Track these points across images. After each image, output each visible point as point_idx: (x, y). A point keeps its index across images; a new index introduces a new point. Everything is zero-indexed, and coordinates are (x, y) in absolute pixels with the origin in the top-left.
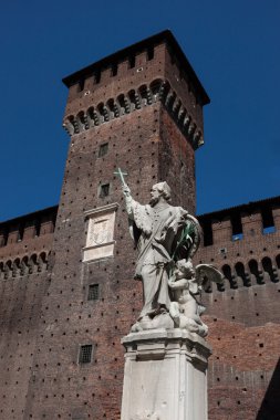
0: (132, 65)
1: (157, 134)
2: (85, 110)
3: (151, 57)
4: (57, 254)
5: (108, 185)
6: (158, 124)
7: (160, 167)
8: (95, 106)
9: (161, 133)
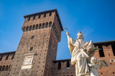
0: (45, 16)
1: (49, 36)
2: (29, 26)
3: (50, 15)
4: (13, 66)
5: (33, 47)
6: (50, 33)
7: (49, 45)
8: (32, 25)
9: (51, 36)
